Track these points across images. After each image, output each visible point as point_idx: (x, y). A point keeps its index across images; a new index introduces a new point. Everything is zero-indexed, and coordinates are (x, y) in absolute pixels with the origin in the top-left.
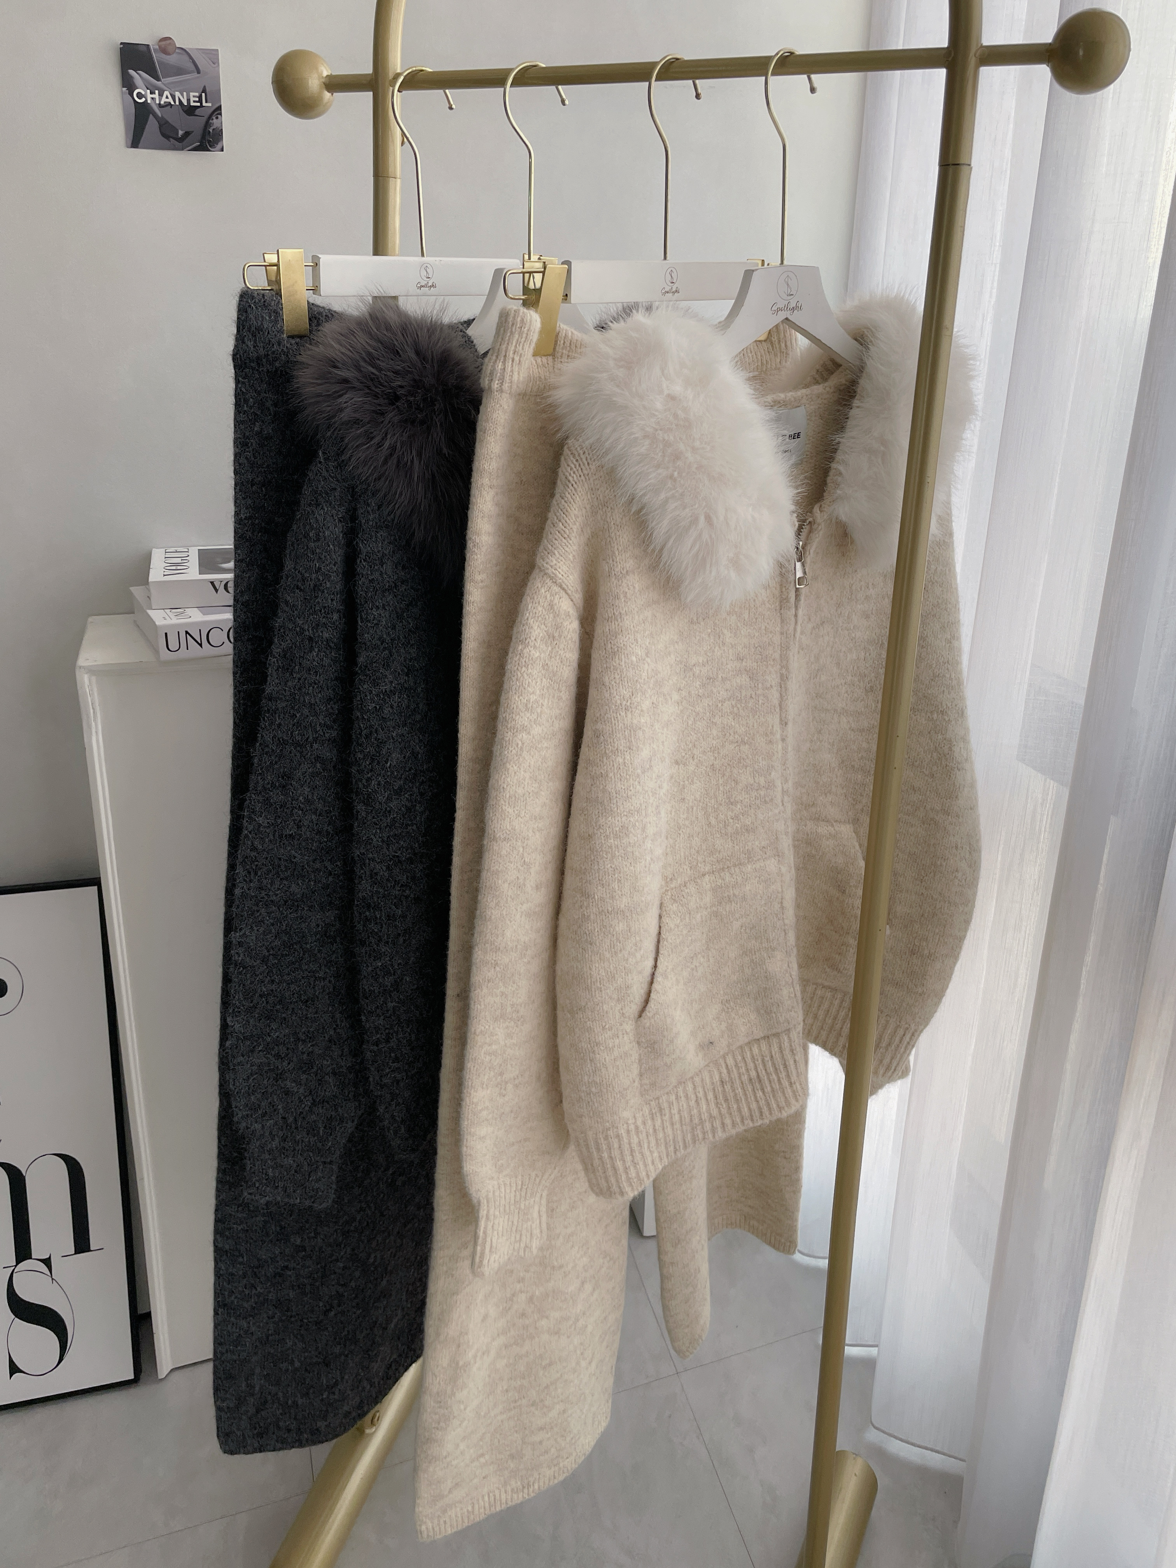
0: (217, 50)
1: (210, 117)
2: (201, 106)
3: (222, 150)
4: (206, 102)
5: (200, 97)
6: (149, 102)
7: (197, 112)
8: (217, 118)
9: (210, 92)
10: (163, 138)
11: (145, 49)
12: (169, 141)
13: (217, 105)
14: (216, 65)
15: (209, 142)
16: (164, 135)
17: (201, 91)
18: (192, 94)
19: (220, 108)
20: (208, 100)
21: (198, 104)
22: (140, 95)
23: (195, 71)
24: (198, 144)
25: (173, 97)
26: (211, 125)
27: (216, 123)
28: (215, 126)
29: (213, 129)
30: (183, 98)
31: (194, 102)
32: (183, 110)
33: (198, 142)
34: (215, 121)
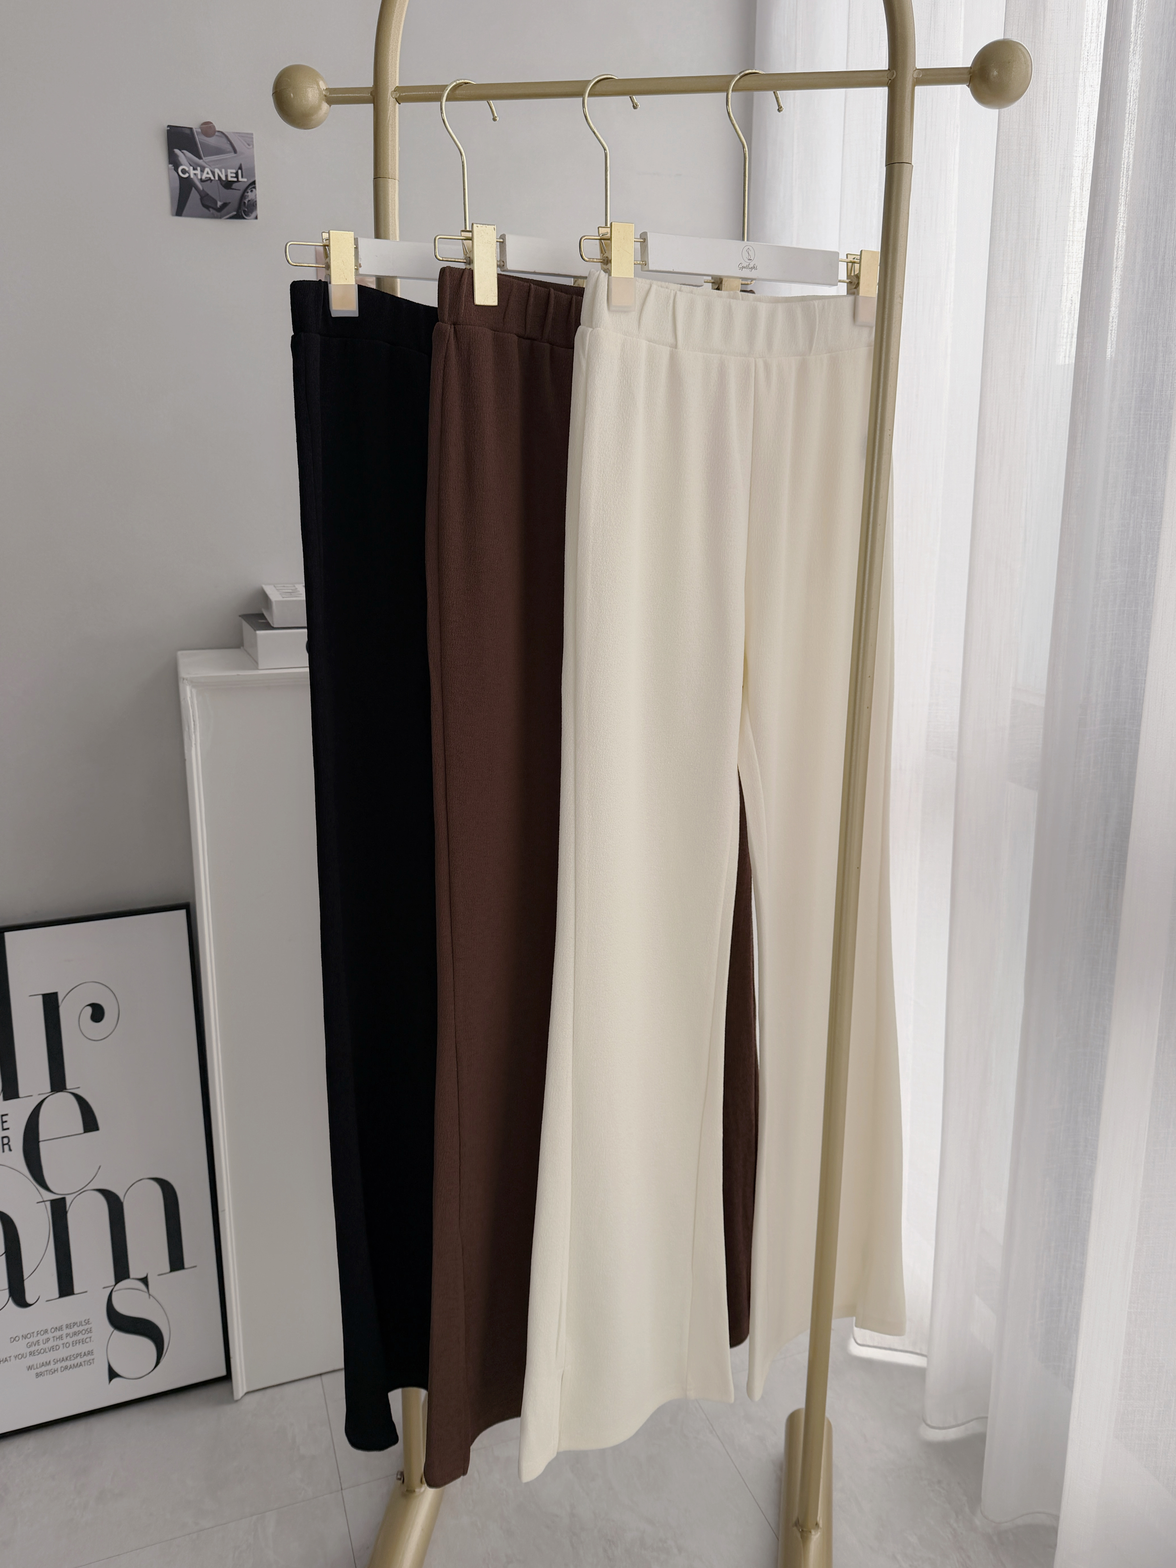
0: (251, 135)
1: (245, 191)
2: (238, 181)
3: (256, 218)
4: (242, 177)
5: (237, 173)
6: (192, 177)
7: (234, 186)
8: (252, 191)
9: (246, 169)
10: (204, 209)
11: (188, 132)
12: (210, 211)
13: (252, 180)
14: (251, 146)
15: (244, 212)
16: (204, 206)
17: (238, 168)
18: (229, 171)
19: (254, 182)
20: (244, 175)
21: (235, 179)
22: (184, 172)
23: (233, 151)
24: (235, 213)
25: (213, 173)
26: (246, 197)
27: (250, 195)
28: (249, 198)
29: (249, 201)
30: (222, 174)
31: (232, 177)
32: (221, 184)
33: (234, 211)
34: (250, 194)
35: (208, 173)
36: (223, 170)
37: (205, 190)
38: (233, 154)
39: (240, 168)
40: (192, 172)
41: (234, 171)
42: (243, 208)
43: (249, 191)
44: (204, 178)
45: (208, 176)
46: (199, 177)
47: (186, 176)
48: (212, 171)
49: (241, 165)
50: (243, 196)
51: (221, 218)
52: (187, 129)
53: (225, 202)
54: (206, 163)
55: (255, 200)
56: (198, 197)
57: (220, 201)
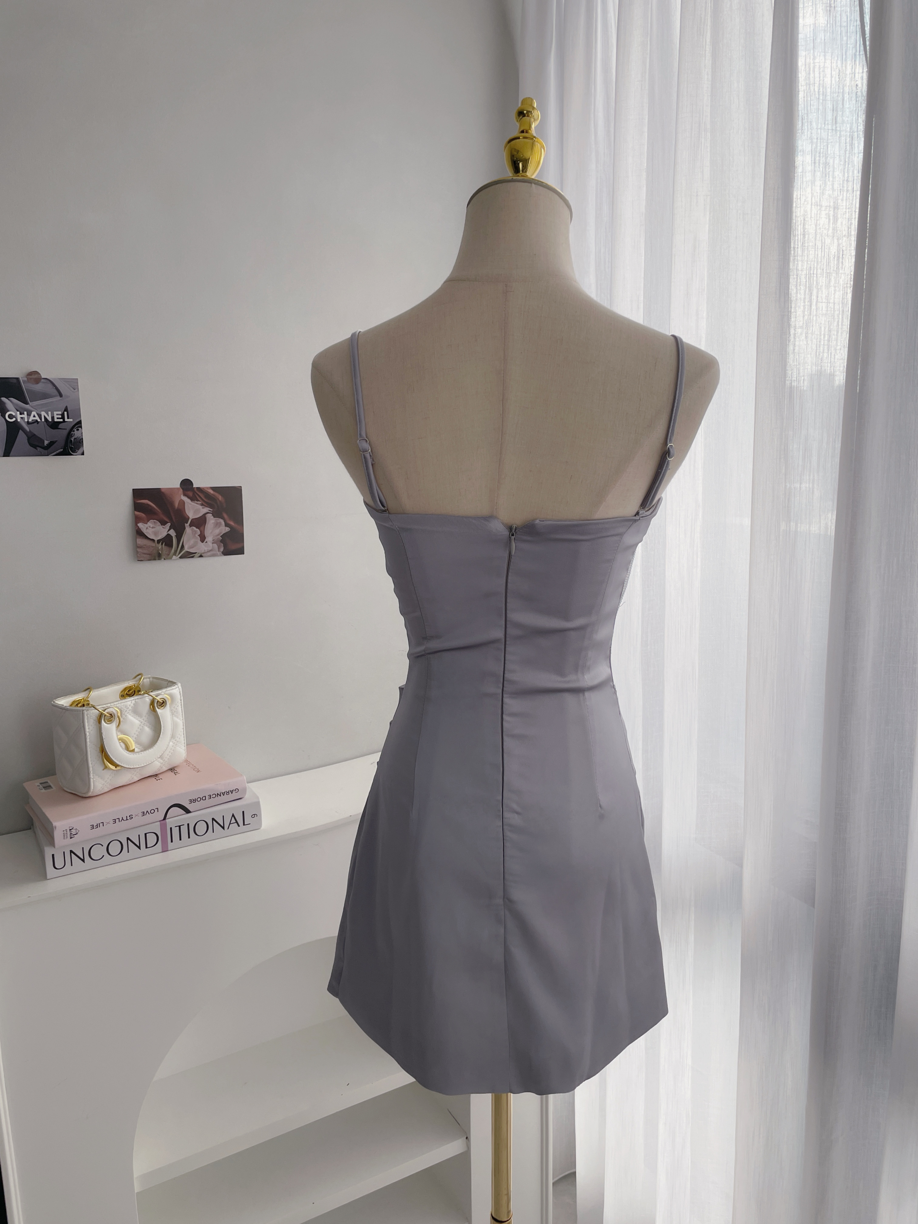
0: (77, 379)
1: (72, 429)
2: (64, 421)
3: (83, 454)
4: (68, 418)
5: (63, 415)
6: (19, 420)
7: (60, 426)
8: (78, 430)
9: (71, 411)
10: (31, 449)
12: (37, 449)
13: (78, 420)
14: (76, 390)
15: (71, 448)
16: (31, 445)
17: (64, 410)
18: (55, 413)
19: (80, 422)
20: (70, 416)
21: (61, 420)
22: (11, 416)
23: (58, 395)
24: (62, 450)
25: (40, 416)
26: (73, 435)
27: (76, 434)
28: (76, 436)
29: (75, 439)
30: (48, 416)
31: (58, 418)
32: (47, 425)
33: (62, 449)
34: (76, 432)
35: (34, 416)
36: (50, 413)
37: (32, 431)
38: (59, 398)
39: (66, 410)
40: (19, 417)
41: (60, 413)
42: (70, 445)
43: (75, 430)
44: (30, 420)
45: (34, 418)
46: (26, 420)
47: (14, 419)
48: (38, 414)
49: (67, 407)
50: (69, 435)
51: (48, 455)
52: (15, 380)
53: (51, 440)
54: (32, 407)
55: (81, 438)
56: (27, 438)
57: (47, 440)
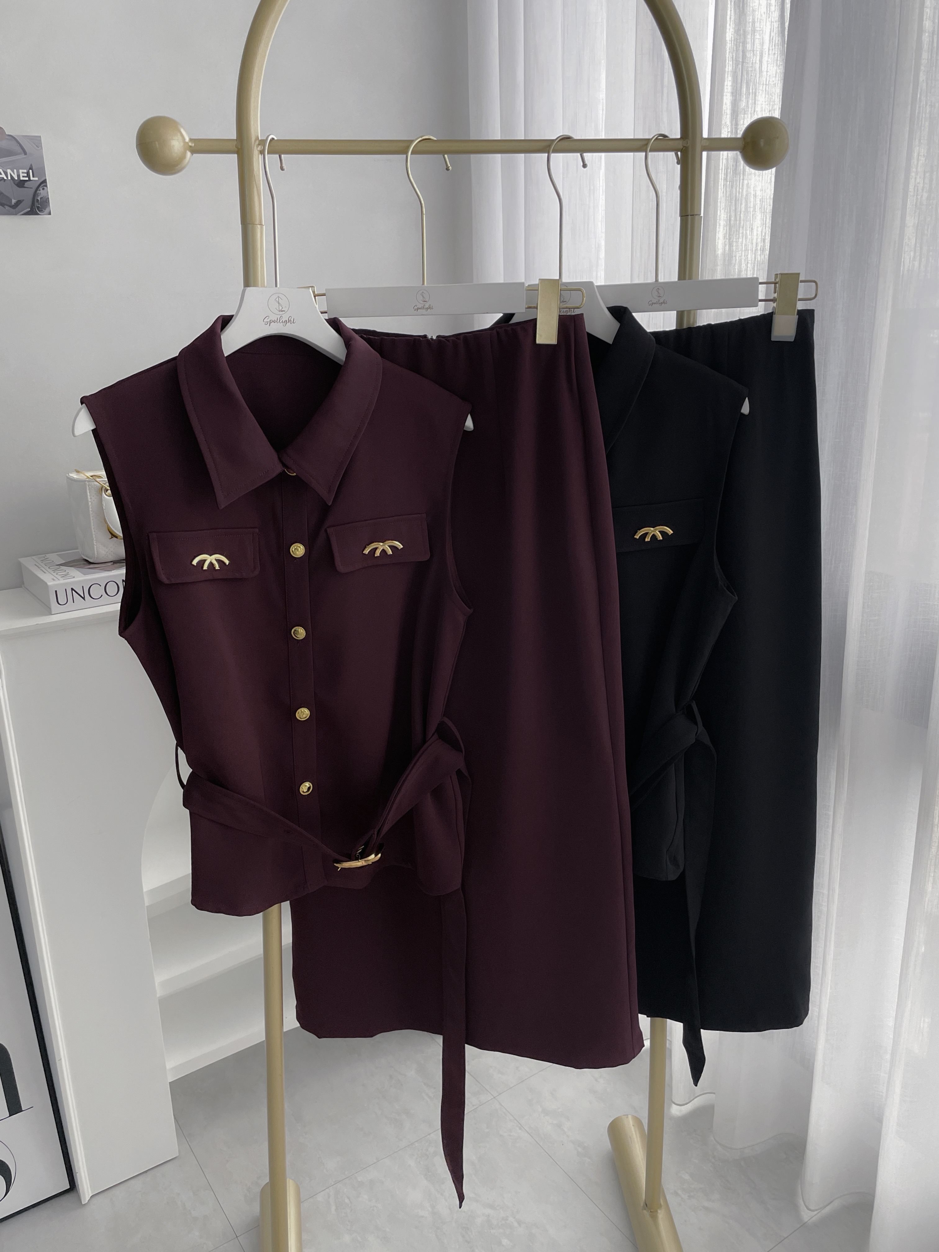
0: (40, 137)
1: (37, 189)
2: (30, 180)
3: (50, 214)
4: (33, 177)
5: (28, 173)
7: (26, 184)
8: (43, 189)
9: (36, 168)
12: (5, 208)
13: (43, 179)
14: (40, 148)
15: (38, 208)
17: (28, 169)
18: (21, 171)
19: (45, 181)
20: (35, 175)
21: (27, 179)
23: (23, 153)
25: (6, 173)
26: (39, 195)
28: (42, 196)
29: (41, 198)
30: (14, 174)
31: (23, 177)
32: (14, 183)
33: (28, 208)
34: (41, 191)
36: (15, 171)
38: (23, 156)
39: (31, 168)
41: (25, 171)
42: (36, 204)
49: (31, 165)
50: (35, 194)
51: (15, 214)
53: (19, 199)
55: (47, 197)
57: (14, 199)
